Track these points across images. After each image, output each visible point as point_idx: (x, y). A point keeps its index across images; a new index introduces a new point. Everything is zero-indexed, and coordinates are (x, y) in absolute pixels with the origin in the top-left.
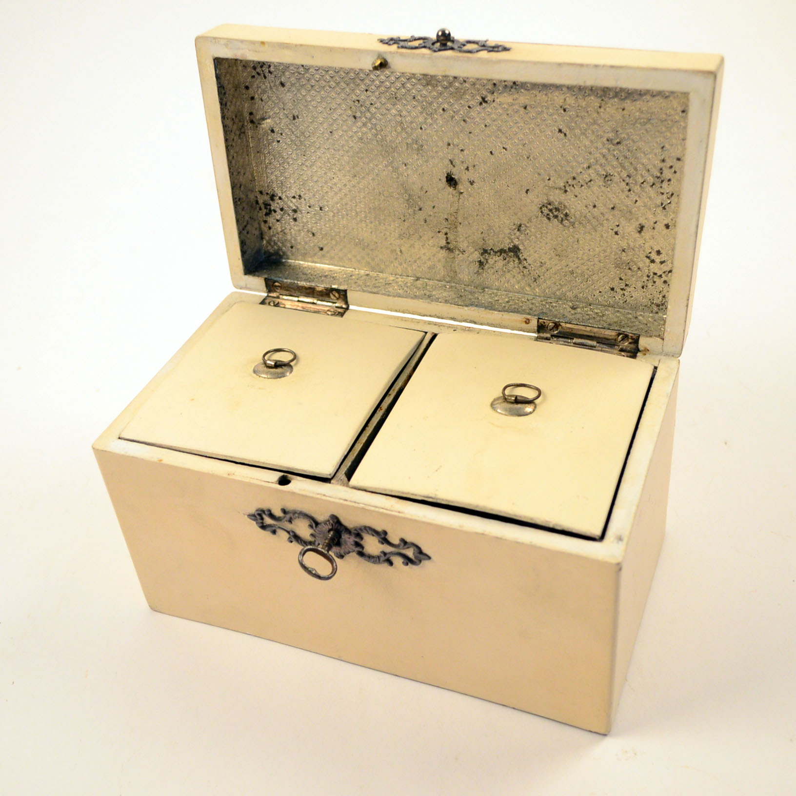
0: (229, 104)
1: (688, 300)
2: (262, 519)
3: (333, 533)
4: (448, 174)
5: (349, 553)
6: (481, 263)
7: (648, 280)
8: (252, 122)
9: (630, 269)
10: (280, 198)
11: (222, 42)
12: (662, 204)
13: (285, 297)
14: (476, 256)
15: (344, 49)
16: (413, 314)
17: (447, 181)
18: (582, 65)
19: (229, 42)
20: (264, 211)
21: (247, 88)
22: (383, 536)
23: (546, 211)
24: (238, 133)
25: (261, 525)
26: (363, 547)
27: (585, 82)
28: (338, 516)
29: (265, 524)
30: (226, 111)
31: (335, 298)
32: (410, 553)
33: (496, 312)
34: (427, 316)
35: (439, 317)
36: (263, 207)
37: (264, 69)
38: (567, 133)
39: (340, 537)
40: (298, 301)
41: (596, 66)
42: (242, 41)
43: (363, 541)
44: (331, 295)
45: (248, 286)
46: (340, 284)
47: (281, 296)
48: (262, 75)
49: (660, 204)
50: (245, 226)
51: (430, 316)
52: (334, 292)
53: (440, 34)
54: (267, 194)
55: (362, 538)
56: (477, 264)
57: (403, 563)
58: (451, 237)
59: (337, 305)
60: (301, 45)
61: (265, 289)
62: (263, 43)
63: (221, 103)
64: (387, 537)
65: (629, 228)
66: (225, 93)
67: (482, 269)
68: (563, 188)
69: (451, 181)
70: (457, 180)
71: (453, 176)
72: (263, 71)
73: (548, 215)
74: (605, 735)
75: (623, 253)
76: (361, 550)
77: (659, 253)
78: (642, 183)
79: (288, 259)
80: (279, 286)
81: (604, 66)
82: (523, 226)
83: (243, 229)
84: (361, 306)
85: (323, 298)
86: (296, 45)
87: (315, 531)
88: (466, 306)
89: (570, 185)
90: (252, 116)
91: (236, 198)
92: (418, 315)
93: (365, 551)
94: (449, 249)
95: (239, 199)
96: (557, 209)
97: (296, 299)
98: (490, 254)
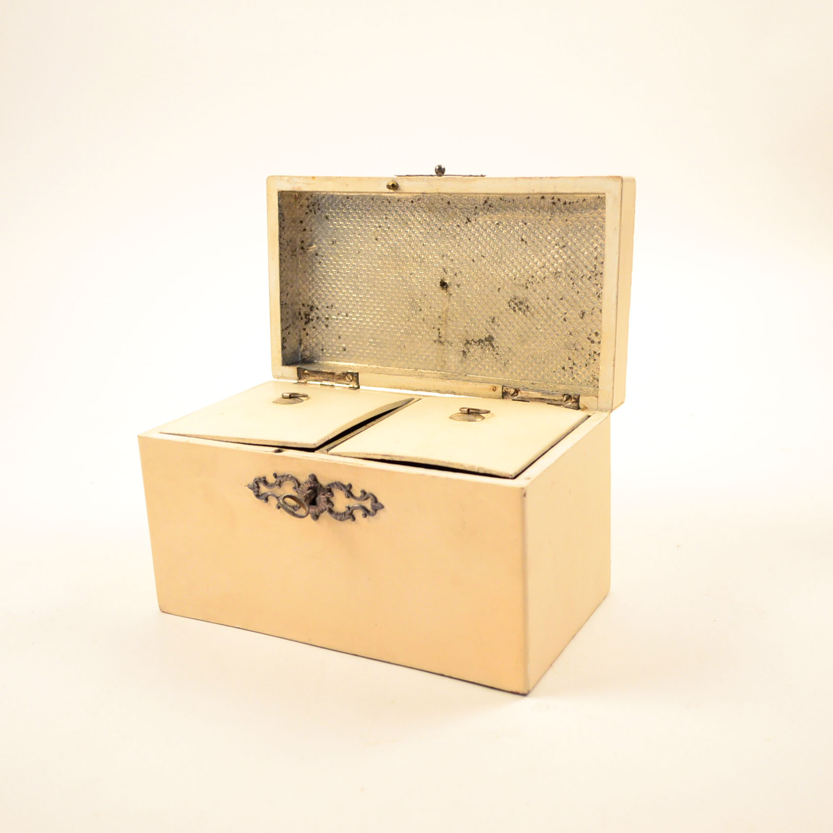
0: (286, 229)
1: (614, 360)
2: (258, 487)
3: (311, 492)
4: (442, 280)
5: (322, 512)
6: (464, 352)
7: (590, 359)
8: (302, 248)
9: (576, 349)
10: (317, 309)
11: (286, 179)
12: (597, 293)
13: (311, 382)
14: (461, 347)
15: (369, 178)
16: (407, 389)
17: (441, 285)
18: (531, 178)
19: (290, 178)
20: (305, 320)
21: (301, 222)
22: (348, 488)
23: (513, 305)
24: (291, 253)
25: (257, 493)
26: (333, 505)
27: (533, 190)
28: (316, 475)
29: (260, 494)
30: (283, 233)
31: (349, 380)
32: (368, 504)
33: (471, 383)
34: (418, 390)
35: (427, 391)
36: (303, 316)
37: (314, 206)
38: (527, 241)
39: (316, 496)
40: (321, 385)
41: (541, 178)
42: (299, 177)
43: (334, 497)
44: (347, 378)
45: (284, 375)
46: (353, 370)
47: (308, 382)
48: (313, 211)
49: (596, 293)
50: (288, 327)
51: (421, 390)
52: (349, 375)
53: (437, 168)
54: (308, 306)
55: (332, 495)
56: (461, 353)
57: (363, 515)
58: (443, 332)
59: (351, 386)
60: (340, 177)
61: (297, 377)
62: (314, 178)
63: (280, 226)
64: (351, 490)
65: (573, 315)
66: (284, 220)
67: (466, 357)
68: (525, 285)
69: (443, 285)
70: (448, 284)
71: (445, 281)
72: (314, 208)
73: (514, 308)
74: (524, 695)
75: (570, 336)
76: (331, 507)
77: (597, 334)
78: (582, 277)
79: (319, 360)
80: (307, 374)
81: (546, 177)
82: (496, 318)
83: (286, 329)
84: (369, 386)
85: (339, 381)
86: (336, 178)
87: (297, 492)
88: (449, 380)
89: (530, 282)
90: (303, 244)
91: (282, 302)
92: (412, 390)
93: (334, 509)
94: (440, 342)
95: (285, 304)
96: (521, 303)
97: (319, 383)
98: (471, 344)
